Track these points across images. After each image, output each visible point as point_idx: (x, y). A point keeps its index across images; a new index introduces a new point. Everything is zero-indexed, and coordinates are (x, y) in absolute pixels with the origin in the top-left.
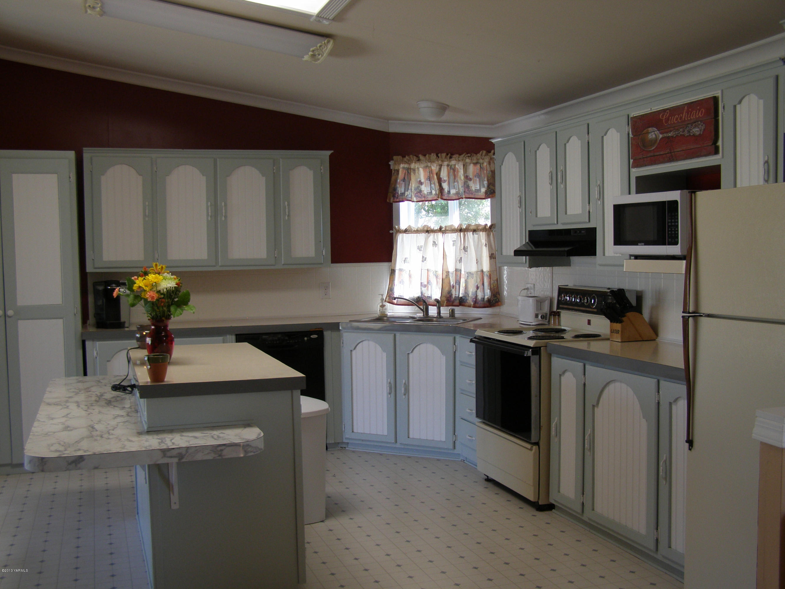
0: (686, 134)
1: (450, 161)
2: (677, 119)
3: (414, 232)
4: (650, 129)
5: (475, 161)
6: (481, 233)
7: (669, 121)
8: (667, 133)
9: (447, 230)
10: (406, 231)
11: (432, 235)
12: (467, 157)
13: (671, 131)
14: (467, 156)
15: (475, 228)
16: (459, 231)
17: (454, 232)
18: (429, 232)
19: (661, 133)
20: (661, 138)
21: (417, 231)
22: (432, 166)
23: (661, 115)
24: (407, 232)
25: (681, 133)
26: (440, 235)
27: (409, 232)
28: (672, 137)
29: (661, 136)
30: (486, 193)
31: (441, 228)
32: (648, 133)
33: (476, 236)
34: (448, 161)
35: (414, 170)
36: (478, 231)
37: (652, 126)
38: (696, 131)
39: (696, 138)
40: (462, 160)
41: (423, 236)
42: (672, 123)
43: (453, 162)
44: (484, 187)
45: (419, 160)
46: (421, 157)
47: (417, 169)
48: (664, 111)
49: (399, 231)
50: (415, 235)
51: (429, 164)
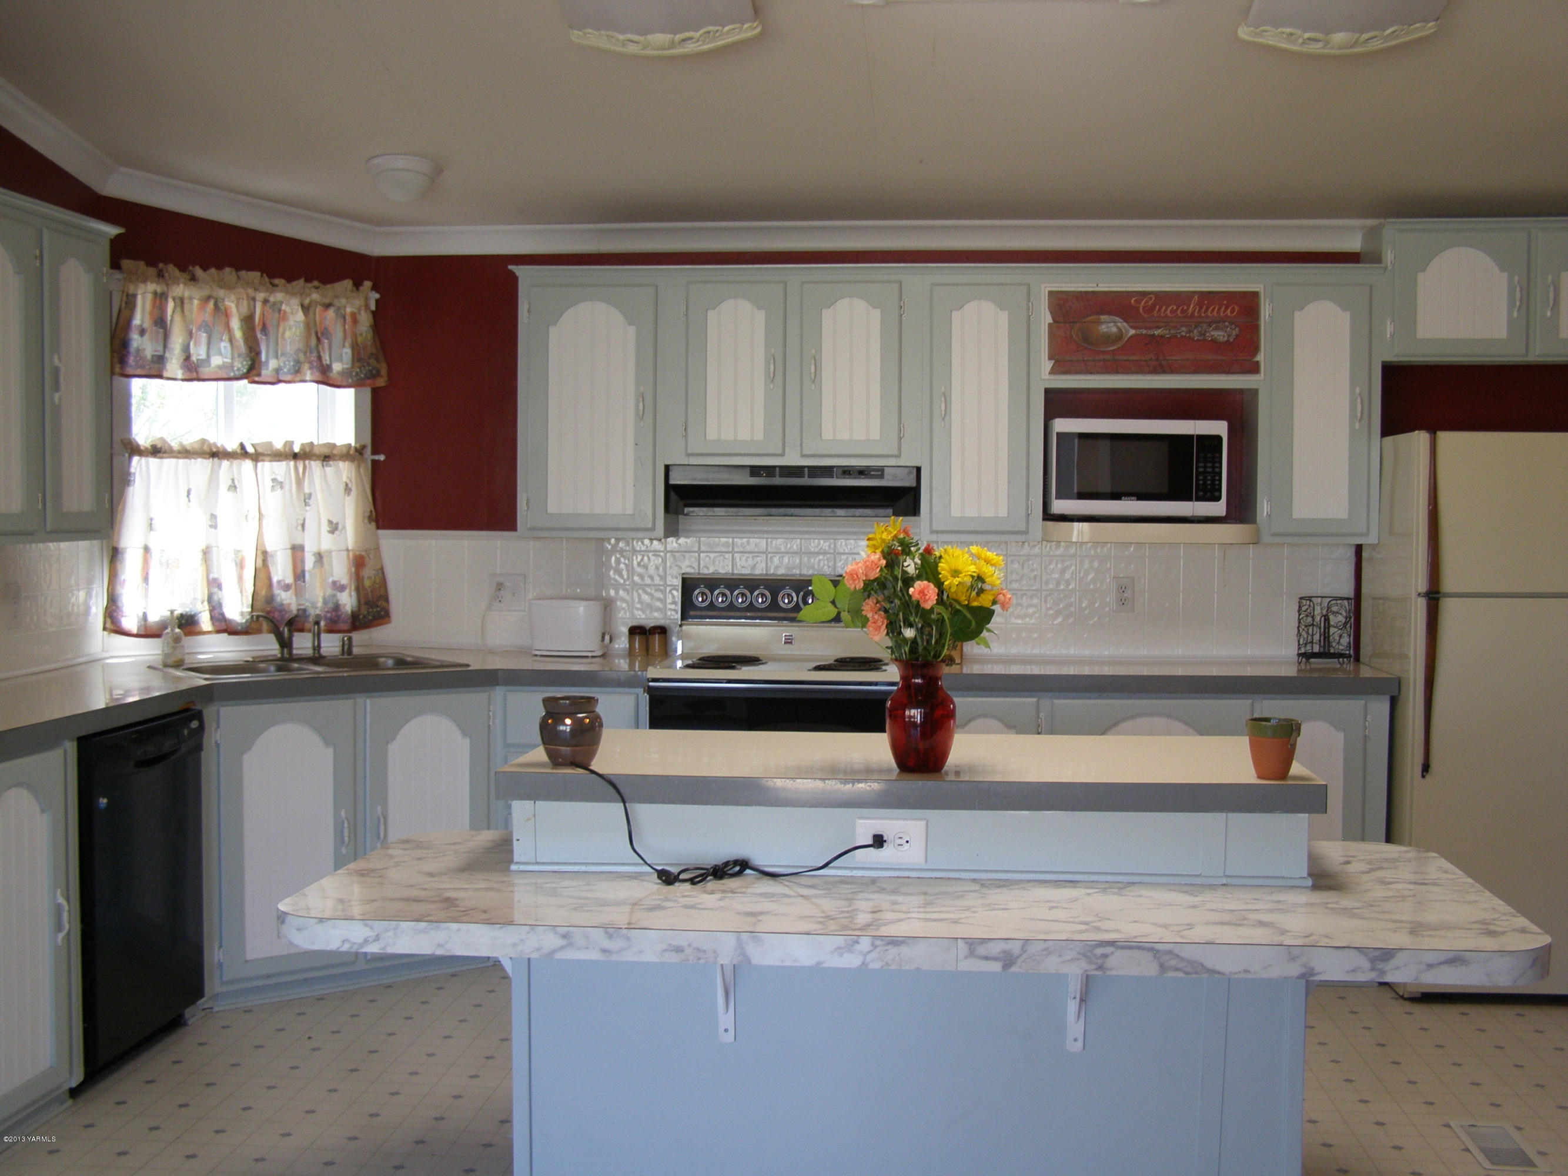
0: (1195, 335)
1: (271, 292)
2: (1172, 312)
3: (179, 455)
4: (1103, 317)
5: (327, 301)
6: (341, 464)
7: (1155, 312)
8: (1150, 328)
9: (263, 455)
10: (156, 451)
11: (225, 463)
12: (313, 290)
13: (1158, 328)
14: (311, 288)
15: (326, 451)
16: (291, 458)
17: (277, 459)
18: (220, 456)
19: (1132, 327)
20: (1132, 337)
21: (186, 453)
22: (226, 300)
23: (1134, 299)
24: (161, 455)
25: (1183, 334)
26: (248, 464)
27: (164, 455)
28: (1162, 337)
29: (1132, 332)
30: (344, 373)
31: (242, 446)
32: (1099, 322)
33: (330, 470)
34: (267, 290)
35: (181, 302)
36: (334, 460)
37: (1110, 313)
38: (1220, 335)
39: (1216, 346)
40: (301, 294)
41: (201, 467)
42: (1162, 315)
43: (278, 296)
44: (341, 360)
45: (193, 279)
46: (198, 271)
47: (186, 301)
48: (1143, 294)
49: (135, 450)
50: (181, 461)
51: (221, 293)
